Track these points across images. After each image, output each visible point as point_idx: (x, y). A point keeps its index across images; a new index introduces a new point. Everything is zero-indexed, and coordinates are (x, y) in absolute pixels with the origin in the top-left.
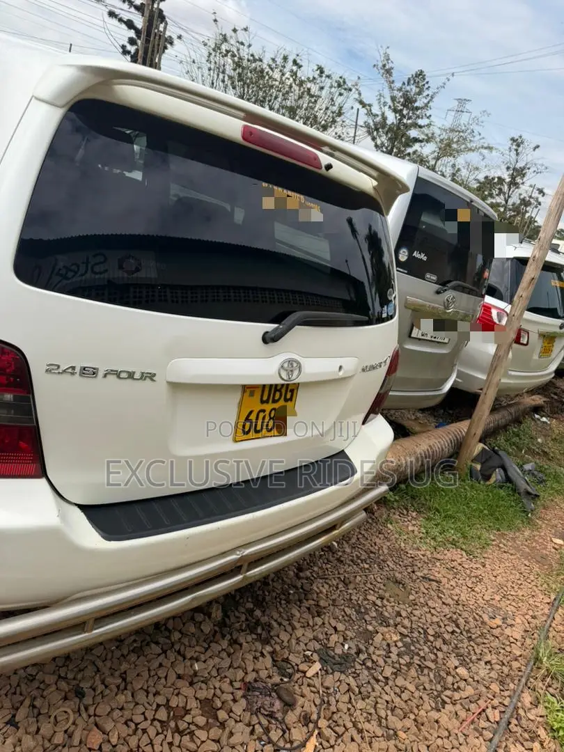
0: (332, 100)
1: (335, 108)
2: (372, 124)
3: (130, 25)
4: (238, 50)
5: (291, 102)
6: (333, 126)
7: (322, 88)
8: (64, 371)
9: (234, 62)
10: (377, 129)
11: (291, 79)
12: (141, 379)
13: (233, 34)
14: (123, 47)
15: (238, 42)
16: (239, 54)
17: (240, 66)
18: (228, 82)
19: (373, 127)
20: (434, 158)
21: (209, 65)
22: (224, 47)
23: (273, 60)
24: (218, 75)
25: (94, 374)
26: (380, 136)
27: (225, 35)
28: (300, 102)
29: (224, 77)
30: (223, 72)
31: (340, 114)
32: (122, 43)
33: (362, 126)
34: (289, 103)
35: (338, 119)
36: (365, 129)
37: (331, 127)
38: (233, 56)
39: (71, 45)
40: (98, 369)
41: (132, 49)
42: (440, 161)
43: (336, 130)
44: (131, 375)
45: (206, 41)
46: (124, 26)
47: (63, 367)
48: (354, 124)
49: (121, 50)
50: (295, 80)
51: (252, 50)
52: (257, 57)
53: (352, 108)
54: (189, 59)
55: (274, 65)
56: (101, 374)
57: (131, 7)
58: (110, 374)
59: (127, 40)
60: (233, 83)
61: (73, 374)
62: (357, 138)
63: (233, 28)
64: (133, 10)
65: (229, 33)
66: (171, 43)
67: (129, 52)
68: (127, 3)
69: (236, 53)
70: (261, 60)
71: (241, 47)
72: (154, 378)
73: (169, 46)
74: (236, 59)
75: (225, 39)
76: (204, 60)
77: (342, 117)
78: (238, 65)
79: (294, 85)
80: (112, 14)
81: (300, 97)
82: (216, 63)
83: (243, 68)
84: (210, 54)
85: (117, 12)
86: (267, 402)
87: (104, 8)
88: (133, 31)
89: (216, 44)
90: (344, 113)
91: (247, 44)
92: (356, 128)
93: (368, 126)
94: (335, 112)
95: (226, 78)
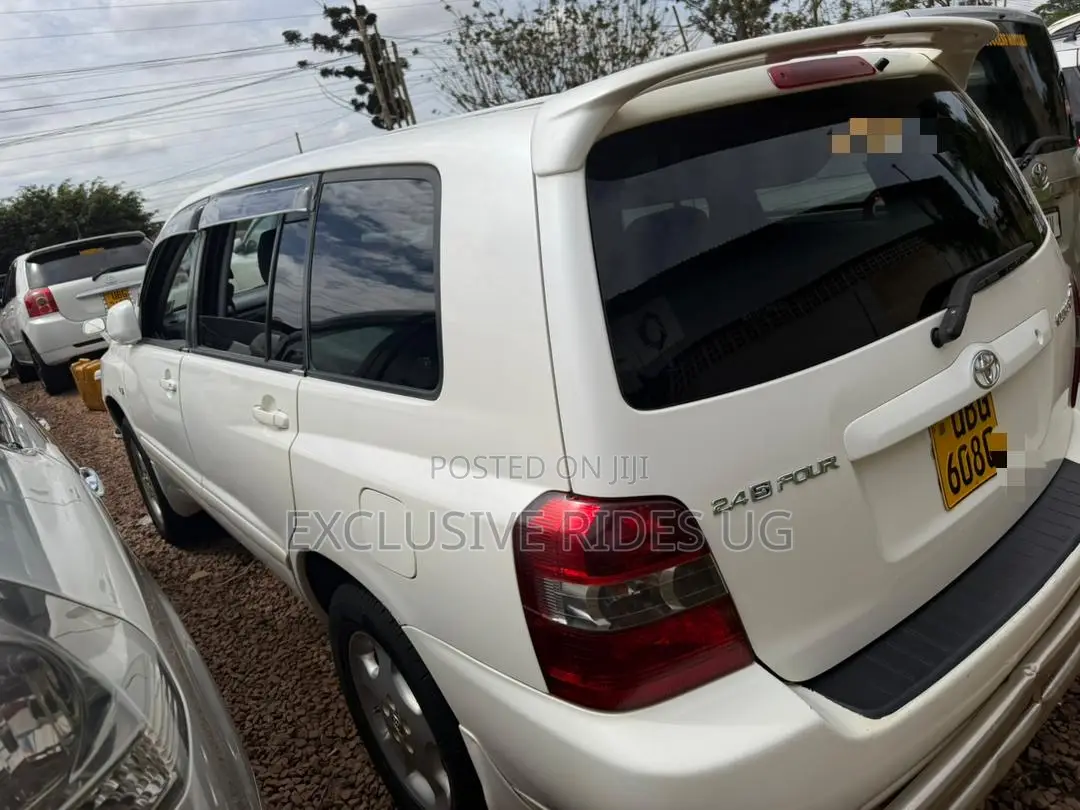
0: (635, 16)
1: (646, 23)
2: (700, 15)
3: (350, 72)
4: (490, 25)
5: (585, 49)
6: (653, 47)
7: (616, 9)
8: (735, 504)
9: (493, 42)
10: (711, 18)
11: (571, 21)
12: (822, 472)
13: (475, 10)
14: (354, 102)
15: (486, 16)
16: (493, 29)
17: (501, 43)
18: (494, 70)
19: (704, 18)
20: (810, 11)
21: (464, 64)
22: (472, 32)
23: (539, 11)
24: (480, 68)
25: (768, 490)
26: (719, 25)
27: (467, 17)
28: (596, 41)
29: (488, 68)
30: (485, 62)
31: (654, 27)
32: (350, 99)
33: (689, 26)
34: (581, 52)
35: (655, 34)
36: (694, 28)
37: (651, 49)
38: (488, 35)
39: (297, 134)
40: (769, 483)
41: (364, 99)
42: (819, 9)
43: (659, 51)
44: (808, 473)
45: (448, 38)
46: (344, 78)
47: (731, 500)
48: (678, 28)
49: (352, 107)
50: (575, 20)
51: (507, 15)
52: (516, 20)
53: (667, 10)
54: (437, 71)
55: (541, 17)
56: (775, 487)
57: (342, 52)
58: (787, 482)
59: (354, 91)
60: (501, 69)
61: (744, 503)
62: (689, 45)
63: (472, 3)
64: (346, 54)
65: (471, 11)
66: (406, 65)
67: (362, 105)
68: (336, 50)
69: (488, 30)
70: (521, 21)
71: (492, 19)
72: (836, 463)
73: (404, 70)
74: (493, 37)
75: (469, 22)
76: (455, 62)
77: (659, 29)
78: (497, 43)
79: (577, 26)
80: (325, 73)
81: (593, 36)
82: (470, 56)
83: (507, 43)
84: (459, 50)
85: (329, 66)
86: (963, 432)
87: (313, 71)
88: (356, 78)
89: (460, 34)
90: (659, 23)
91: (496, 12)
92: (682, 32)
93: (695, 21)
94: (646, 29)
95: (491, 67)
